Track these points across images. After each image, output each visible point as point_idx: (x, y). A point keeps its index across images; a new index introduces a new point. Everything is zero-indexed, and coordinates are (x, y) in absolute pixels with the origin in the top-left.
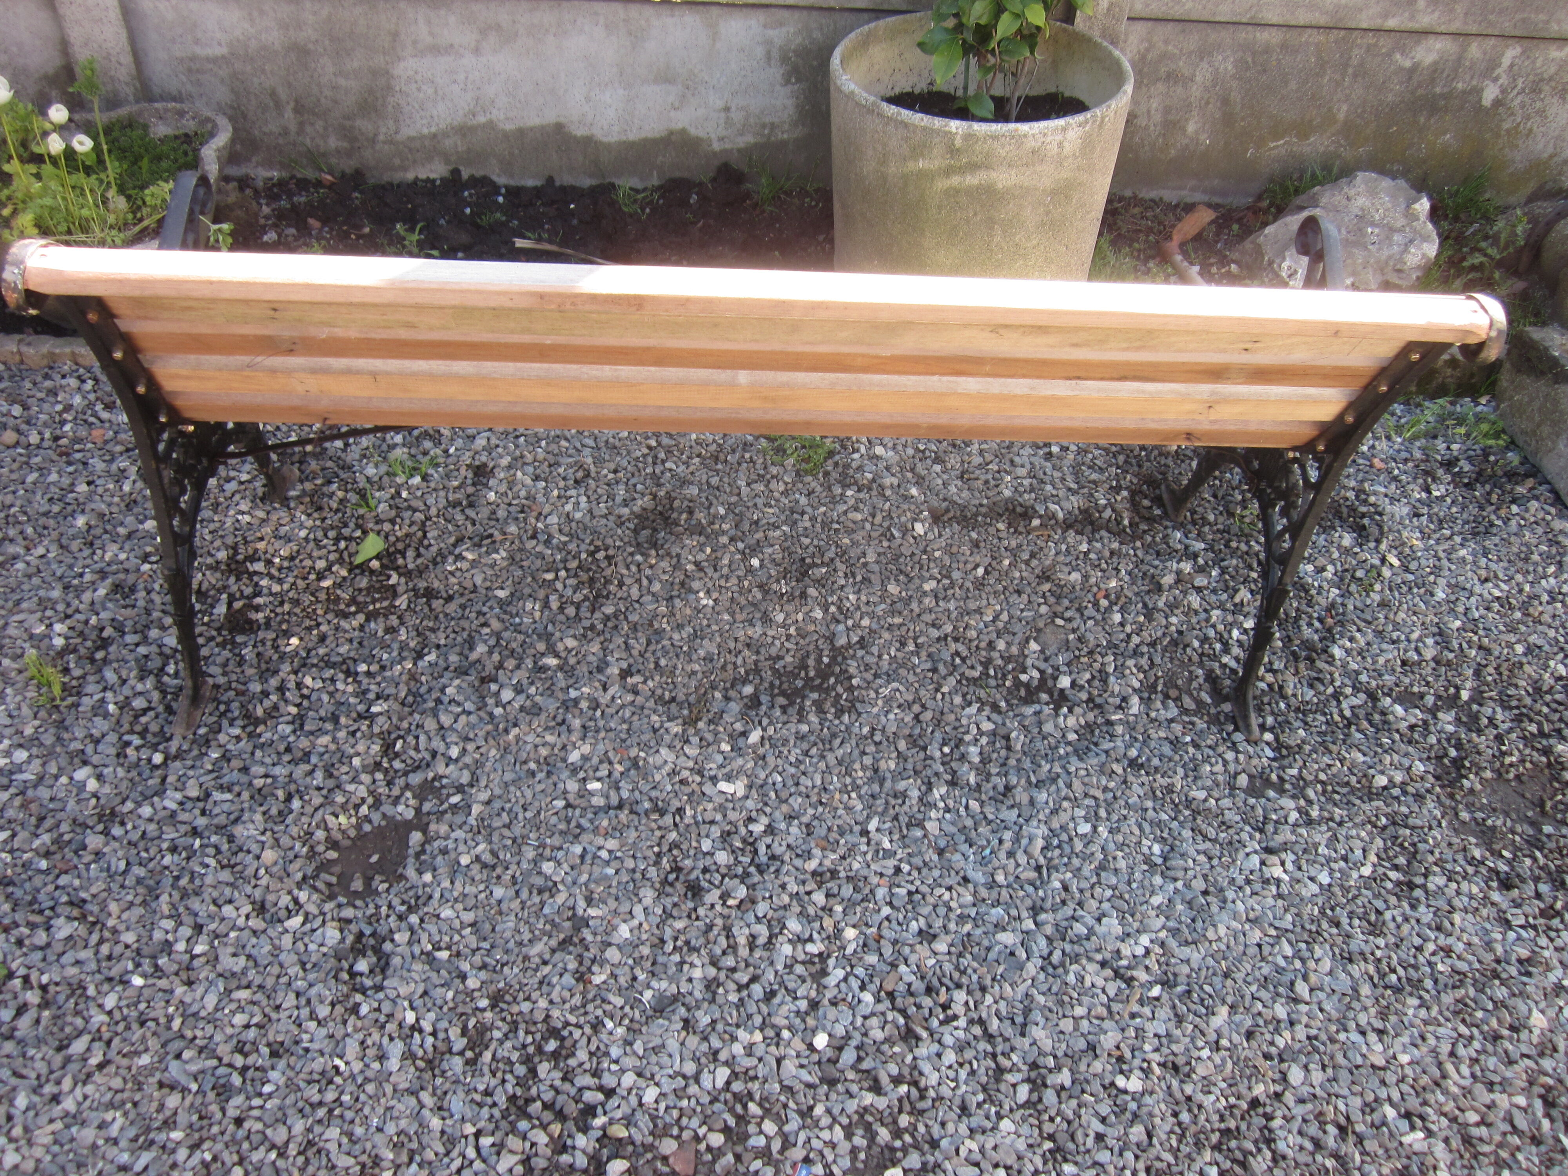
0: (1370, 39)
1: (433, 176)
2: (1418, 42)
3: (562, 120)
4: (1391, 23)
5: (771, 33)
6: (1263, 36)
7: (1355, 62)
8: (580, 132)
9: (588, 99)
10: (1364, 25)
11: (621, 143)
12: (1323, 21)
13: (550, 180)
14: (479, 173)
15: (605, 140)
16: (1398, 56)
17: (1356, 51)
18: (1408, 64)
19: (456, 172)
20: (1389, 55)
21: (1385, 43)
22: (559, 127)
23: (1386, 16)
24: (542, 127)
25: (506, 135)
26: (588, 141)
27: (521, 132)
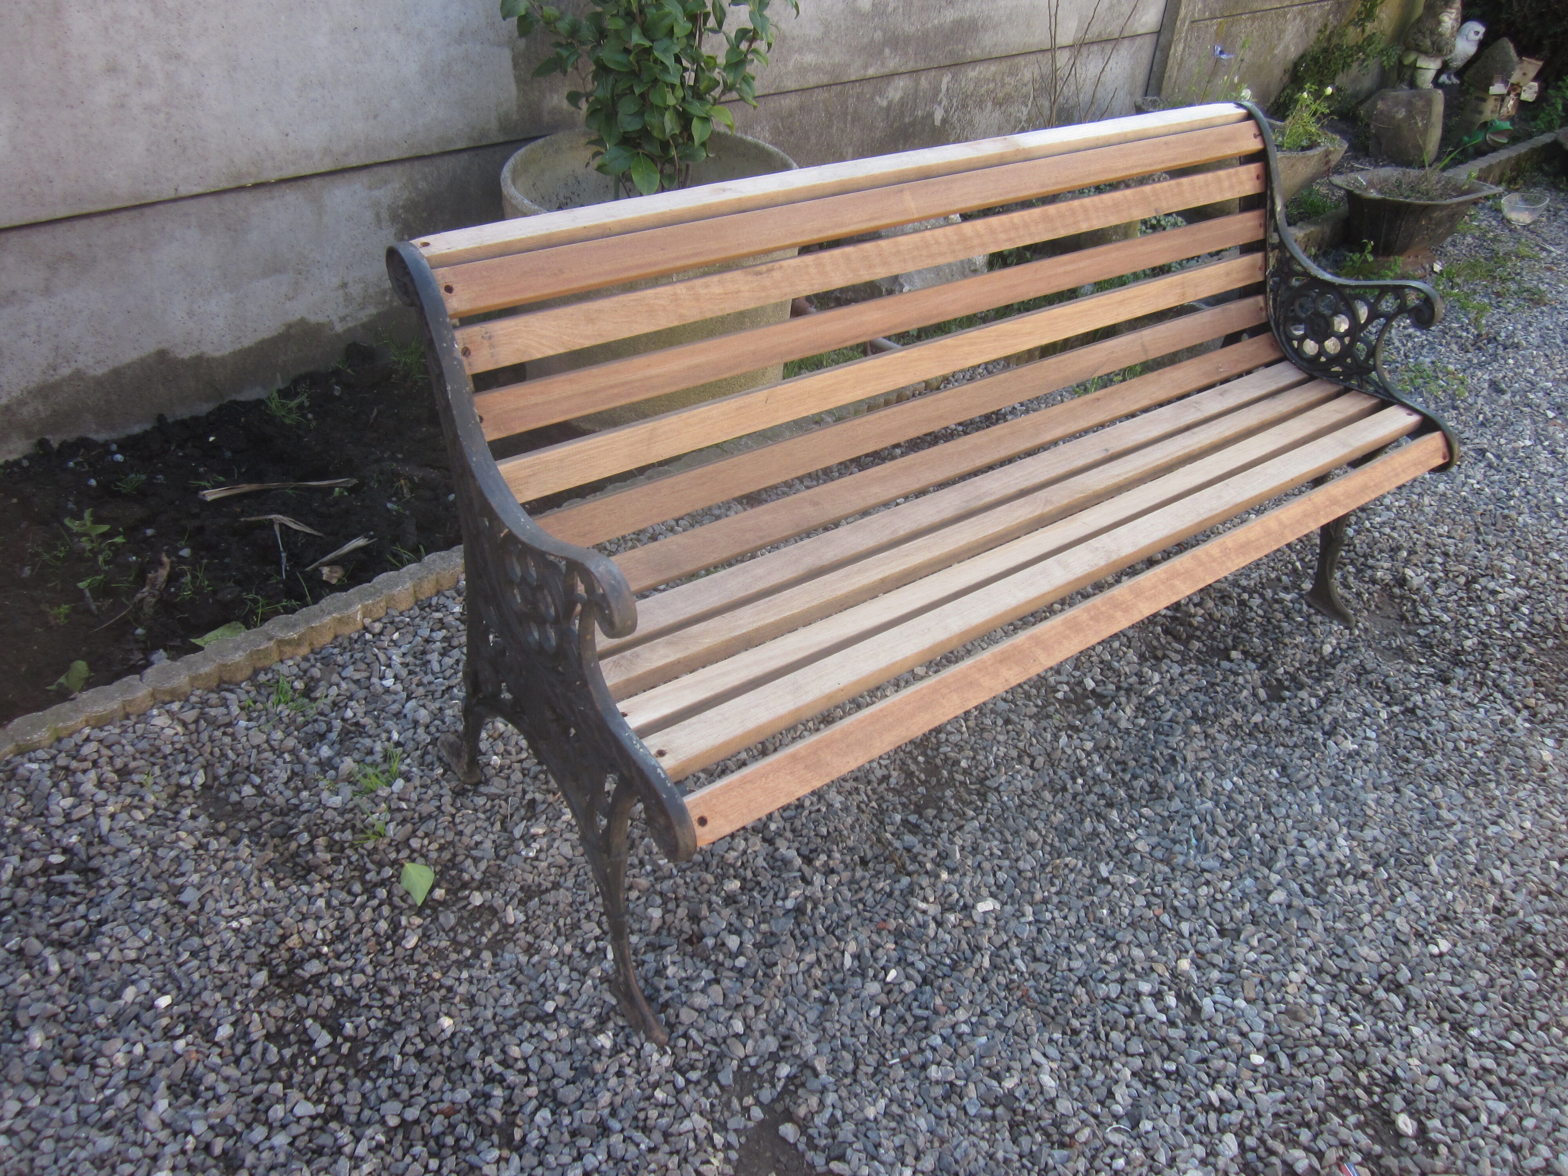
0: (858, 88)
1: (13, 457)
2: (888, 84)
3: (164, 346)
4: (871, 72)
5: (376, 193)
6: (787, 102)
7: (851, 110)
8: (186, 353)
9: (191, 314)
10: (853, 78)
11: (234, 354)
12: (825, 80)
13: (161, 418)
14: (72, 436)
15: (217, 354)
16: (878, 99)
17: (850, 101)
18: (885, 104)
19: (43, 444)
20: (872, 99)
21: (868, 89)
22: (162, 355)
23: (866, 67)
24: (142, 360)
25: (99, 382)
26: (199, 361)
27: (117, 373)
